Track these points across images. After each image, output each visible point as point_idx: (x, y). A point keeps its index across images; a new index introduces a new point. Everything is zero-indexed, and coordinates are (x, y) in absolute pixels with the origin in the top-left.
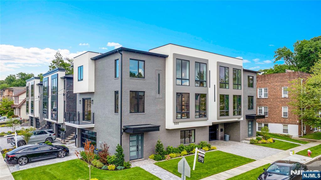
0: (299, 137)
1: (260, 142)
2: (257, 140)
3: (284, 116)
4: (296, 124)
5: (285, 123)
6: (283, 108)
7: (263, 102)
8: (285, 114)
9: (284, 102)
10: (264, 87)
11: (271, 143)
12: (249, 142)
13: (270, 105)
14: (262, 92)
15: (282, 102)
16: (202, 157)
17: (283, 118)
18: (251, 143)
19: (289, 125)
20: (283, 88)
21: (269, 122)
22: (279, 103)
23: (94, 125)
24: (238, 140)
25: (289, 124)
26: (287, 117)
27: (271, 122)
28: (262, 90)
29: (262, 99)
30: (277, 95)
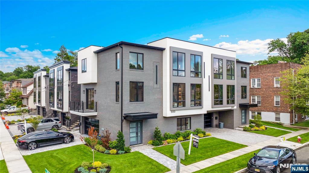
0: (291, 125)
1: (253, 129)
2: (250, 128)
3: (276, 105)
4: (287, 113)
5: (277, 112)
6: (275, 97)
7: (256, 91)
8: (277, 103)
9: (277, 91)
10: (257, 78)
11: (263, 130)
12: (242, 129)
13: (263, 94)
14: (255, 82)
15: (274, 91)
16: (196, 142)
17: (275, 106)
18: (244, 130)
19: (281, 114)
20: (275, 79)
21: (262, 111)
22: (271, 93)
23: (97, 113)
24: (232, 128)
25: (281, 112)
26: (279, 106)
27: (264, 111)
28: (255, 80)
29: (255, 88)
30: (270, 85)
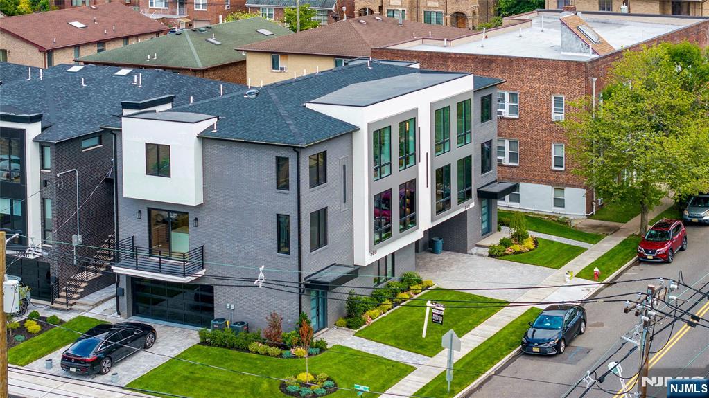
0: (589, 217)
1: (509, 250)
2: (503, 247)
3: (556, 166)
4: (581, 187)
6: (553, 146)
7: (507, 126)
8: (559, 161)
9: (557, 132)
10: (509, 89)
12: (485, 251)
13: (525, 136)
15: (551, 131)
16: (439, 315)
17: (554, 170)
18: (491, 256)
19: (567, 190)
20: (553, 99)
21: (522, 180)
22: (544, 134)
23: (205, 270)
24: (463, 249)
25: (567, 185)
26: (563, 169)
27: (526, 181)
28: (503, 95)
29: (504, 118)
30: (541, 113)
